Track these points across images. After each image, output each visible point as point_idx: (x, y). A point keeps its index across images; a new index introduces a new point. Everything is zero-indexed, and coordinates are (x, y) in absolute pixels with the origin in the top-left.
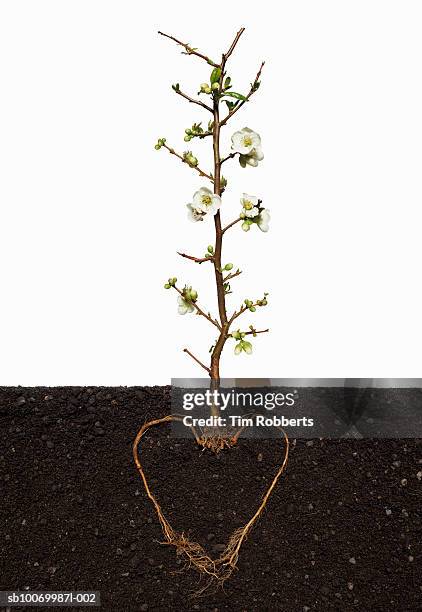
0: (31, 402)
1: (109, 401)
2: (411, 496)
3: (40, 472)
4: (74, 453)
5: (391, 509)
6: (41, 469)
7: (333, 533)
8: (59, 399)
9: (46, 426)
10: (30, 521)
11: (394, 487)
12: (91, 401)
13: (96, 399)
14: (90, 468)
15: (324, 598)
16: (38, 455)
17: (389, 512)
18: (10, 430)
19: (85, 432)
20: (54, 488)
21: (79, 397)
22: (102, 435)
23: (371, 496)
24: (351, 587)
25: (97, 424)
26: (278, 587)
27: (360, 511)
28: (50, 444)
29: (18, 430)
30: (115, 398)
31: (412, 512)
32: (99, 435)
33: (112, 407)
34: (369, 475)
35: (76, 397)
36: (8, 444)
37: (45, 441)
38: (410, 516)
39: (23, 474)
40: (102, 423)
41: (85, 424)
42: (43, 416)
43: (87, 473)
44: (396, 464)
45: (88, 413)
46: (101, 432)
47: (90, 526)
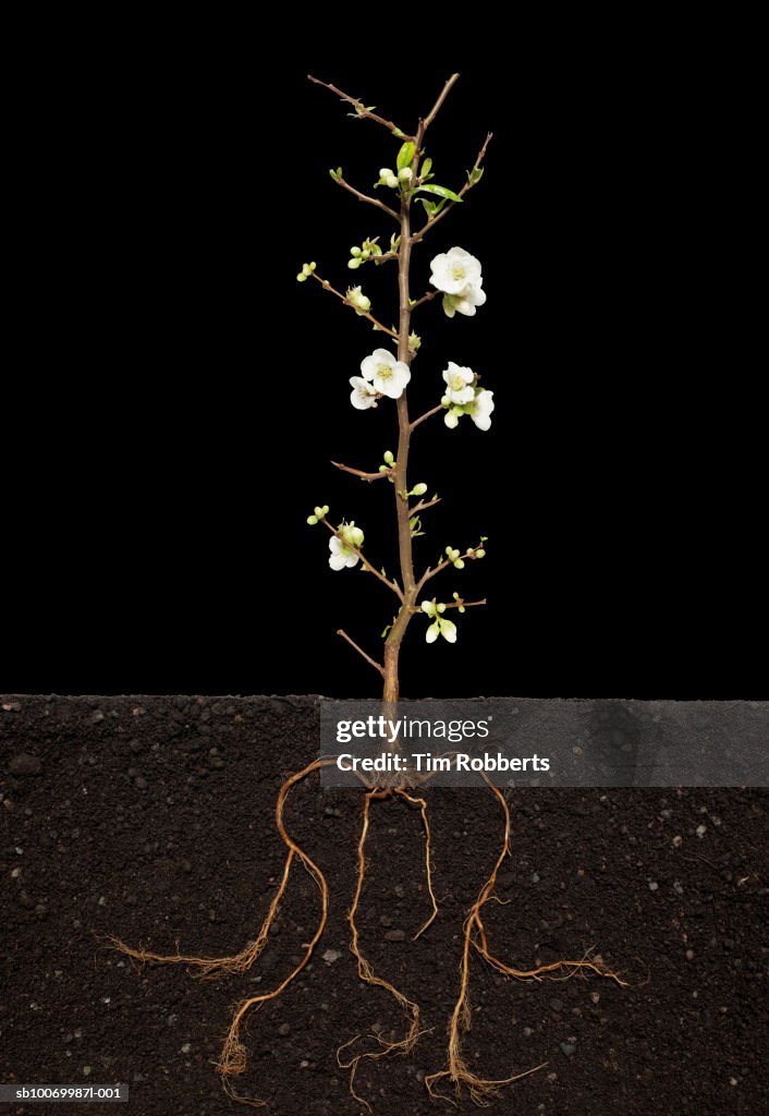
0: (113, 718)
1: (232, 716)
2: (687, 862)
3: (126, 825)
4: (178, 796)
5: (658, 882)
6: (128, 819)
7: (570, 917)
8: (155, 713)
9: (136, 755)
10: (110, 899)
11: (661, 849)
12: (205, 716)
13: (212, 714)
14: (203, 817)
15: (555, 1016)
16: (124, 798)
17: (654, 886)
18: (80, 761)
19: (195, 763)
20: (147, 848)
21: (186, 710)
22: (220, 769)
23: (627, 862)
24: (596, 999)
25: (214, 751)
26: (486, 997)
27: (610, 885)
28: (141, 782)
29: (92, 761)
30: (240, 712)
31: (689, 887)
32: (215, 769)
33: (236, 725)
34: (625, 829)
35: (181, 710)
36: (76, 782)
37: (133, 779)
38: (685, 893)
39: (100, 828)
40: (221, 749)
41: (194, 751)
42: (130, 739)
43: (198, 827)
44: (666, 813)
45: (200, 735)
46: (219, 764)
47: (202, 906)
